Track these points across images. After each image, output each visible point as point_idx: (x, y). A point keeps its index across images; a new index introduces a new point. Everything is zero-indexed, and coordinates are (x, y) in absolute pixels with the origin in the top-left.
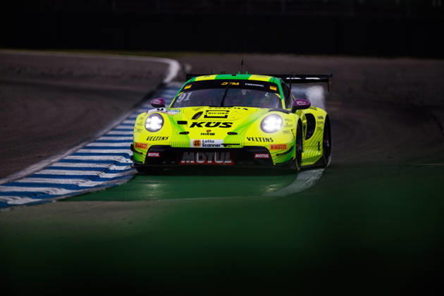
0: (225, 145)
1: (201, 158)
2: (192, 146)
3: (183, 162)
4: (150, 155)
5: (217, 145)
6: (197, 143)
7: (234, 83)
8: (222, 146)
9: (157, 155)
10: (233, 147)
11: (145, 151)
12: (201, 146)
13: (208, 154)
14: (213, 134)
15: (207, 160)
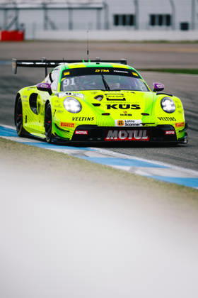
0: (144, 124)
1: (123, 135)
2: (117, 125)
3: (108, 138)
4: (77, 132)
5: (137, 125)
6: (120, 123)
7: (105, 71)
8: (141, 125)
9: (85, 133)
10: (150, 125)
11: (72, 130)
12: (124, 126)
13: (129, 131)
14: (131, 115)
15: (128, 137)
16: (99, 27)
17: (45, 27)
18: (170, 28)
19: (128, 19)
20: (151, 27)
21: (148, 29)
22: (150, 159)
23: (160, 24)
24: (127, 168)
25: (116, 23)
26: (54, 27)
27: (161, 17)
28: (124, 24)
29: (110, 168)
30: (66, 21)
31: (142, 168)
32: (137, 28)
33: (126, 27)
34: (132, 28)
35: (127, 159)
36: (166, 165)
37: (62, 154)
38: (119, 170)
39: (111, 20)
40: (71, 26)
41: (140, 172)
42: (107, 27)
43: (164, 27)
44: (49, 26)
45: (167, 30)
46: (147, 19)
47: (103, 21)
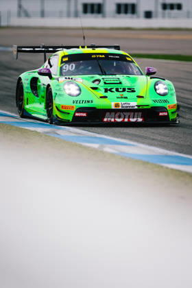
16: (69, 15)
17: (19, 15)
18: (135, 16)
19: (96, 8)
20: (118, 15)
21: (114, 17)
22: (117, 137)
23: (126, 12)
24: (96, 146)
25: (85, 11)
26: (27, 15)
27: (126, 5)
28: (92, 12)
29: (81, 146)
30: (38, 9)
31: (110, 146)
32: (104, 16)
33: (94, 15)
34: (100, 15)
35: (96, 138)
36: (132, 143)
37: (36, 132)
38: (89, 147)
39: (80, 8)
40: (43, 14)
41: (108, 149)
42: (76, 15)
43: (129, 15)
44: (23, 14)
45: (132, 17)
46: (114, 8)
47: (72, 9)
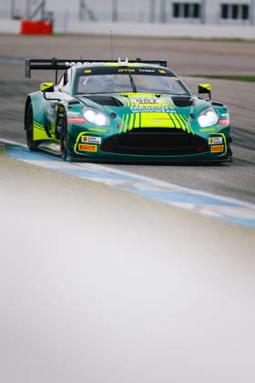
16: (152, 19)
17: (81, 17)
18: (247, 22)
19: (191, 10)
20: (222, 21)
21: (218, 23)
22: (221, 195)
23: (235, 16)
24: (189, 206)
25: (176, 14)
26: (93, 18)
27: (235, 8)
28: (186, 15)
29: (167, 206)
30: (110, 9)
31: (210, 206)
32: (203, 22)
33: (189, 20)
34: (197, 21)
35: (190, 194)
36: (241, 203)
37: (104, 184)
38: (179, 208)
39: (169, 9)
40: (115, 17)
41: (207, 211)
42: (163, 19)
43: (240, 20)
44: (87, 16)
45: (244, 24)
46: (218, 10)
47: (158, 11)
